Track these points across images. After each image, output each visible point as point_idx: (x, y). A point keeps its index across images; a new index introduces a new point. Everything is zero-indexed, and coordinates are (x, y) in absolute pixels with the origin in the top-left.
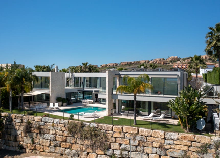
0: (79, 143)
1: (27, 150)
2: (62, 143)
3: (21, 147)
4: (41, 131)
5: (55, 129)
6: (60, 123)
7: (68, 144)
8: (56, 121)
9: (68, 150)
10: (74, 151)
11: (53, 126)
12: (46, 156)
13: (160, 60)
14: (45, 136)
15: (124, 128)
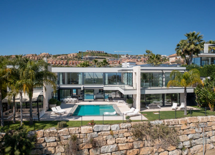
0: (149, 145)
2: (129, 151)
4: (95, 145)
5: (114, 137)
6: (120, 129)
7: (135, 150)
8: (114, 127)
11: (112, 134)
13: (33, 55)
14: (102, 149)
15: (187, 119)
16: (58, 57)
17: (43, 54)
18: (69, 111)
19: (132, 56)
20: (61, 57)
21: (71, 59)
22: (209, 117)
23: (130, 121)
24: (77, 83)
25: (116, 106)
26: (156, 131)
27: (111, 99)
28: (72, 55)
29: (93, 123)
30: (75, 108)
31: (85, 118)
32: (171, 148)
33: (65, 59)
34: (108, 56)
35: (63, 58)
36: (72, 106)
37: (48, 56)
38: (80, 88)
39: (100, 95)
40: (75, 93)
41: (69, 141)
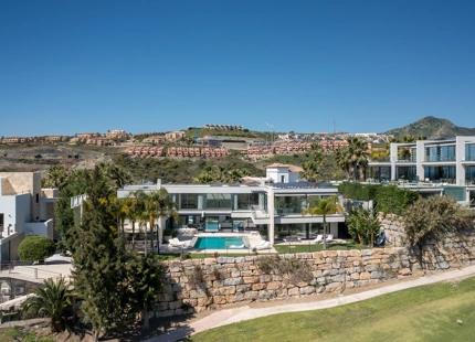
0: (277, 279)
1: (198, 309)
2: (254, 285)
3: (186, 307)
4: (219, 277)
5: (238, 269)
6: (245, 261)
7: (262, 285)
8: (239, 260)
9: (262, 292)
10: (271, 292)
11: (236, 267)
12: (232, 307)
13: (92, 136)
14: (226, 281)
15: (324, 253)
16: (145, 140)
17: (114, 133)
18: (188, 243)
19: (302, 135)
20: (151, 139)
21: (173, 144)
22: (351, 251)
23: (257, 254)
24: (195, 207)
25: (247, 239)
26: (284, 264)
27: (241, 229)
28: (174, 136)
29: (216, 255)
30: (195, 240)
31: (208, 251)
32: (302, 284)
33: (161, 143)
34: (251, 136)
35: (157, 141)
36: (190, 238)
37: (124, 138)
38: (200, 215)
39: (228, 224)
40: (191, 220)
41: (192, 272)
